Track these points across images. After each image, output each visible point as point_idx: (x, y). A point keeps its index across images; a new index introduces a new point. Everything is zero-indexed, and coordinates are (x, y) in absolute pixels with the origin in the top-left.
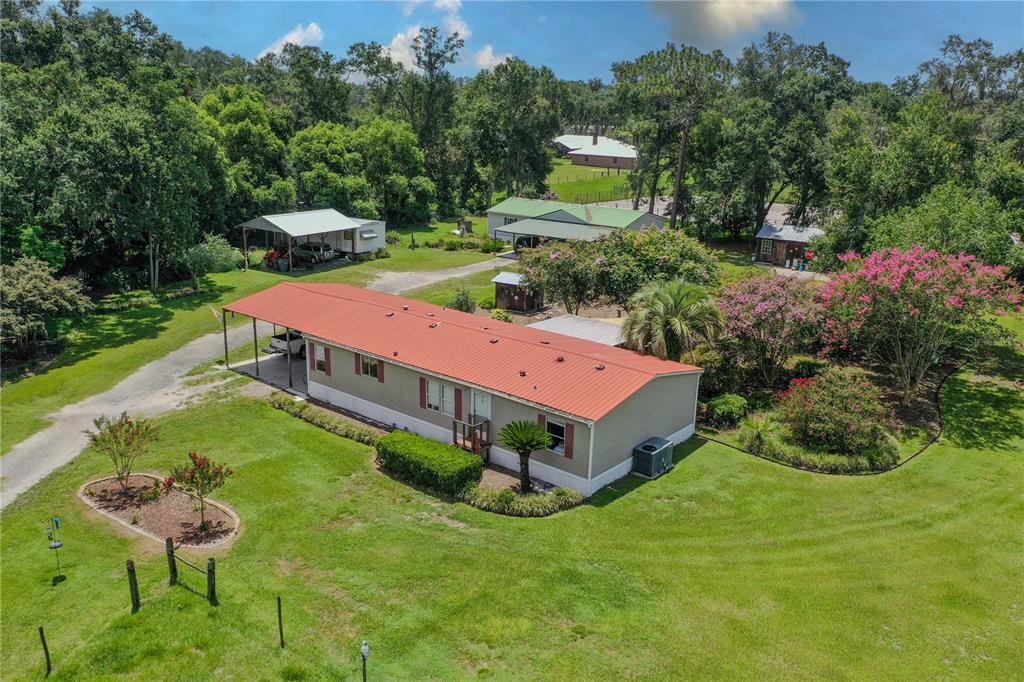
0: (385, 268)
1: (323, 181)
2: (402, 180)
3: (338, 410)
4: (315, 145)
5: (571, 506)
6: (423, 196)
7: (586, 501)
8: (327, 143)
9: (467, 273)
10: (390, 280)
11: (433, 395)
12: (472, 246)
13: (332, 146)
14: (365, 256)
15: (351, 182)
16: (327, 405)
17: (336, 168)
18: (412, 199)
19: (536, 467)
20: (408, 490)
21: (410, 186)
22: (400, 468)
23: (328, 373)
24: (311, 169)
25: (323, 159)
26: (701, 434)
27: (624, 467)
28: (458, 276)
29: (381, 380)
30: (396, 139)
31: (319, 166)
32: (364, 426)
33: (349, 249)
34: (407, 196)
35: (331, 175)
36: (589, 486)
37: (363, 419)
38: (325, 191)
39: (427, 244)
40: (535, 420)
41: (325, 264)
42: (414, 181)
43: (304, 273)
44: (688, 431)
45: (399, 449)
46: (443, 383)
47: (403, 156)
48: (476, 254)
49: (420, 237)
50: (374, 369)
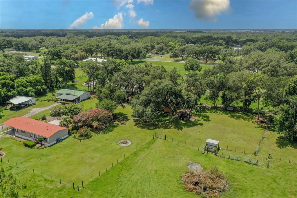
0: (34, 107)
1: (22, 90)
2: (39, 87)
3: (20, 138)
4: (20, 83)
5: (46, 147)
6: (44, 90)
7: (49, 146)
8: (23, 82)
9: (49, 108)
10: (35, 111)
11: (32, 135)
12: (53, 100)
13: (23, 83)
14: (31, 105)
15: (28, 89)
16: (18, 137)
17: (25, 87)
18: (42, 90)
19: (43, 143)
20: (27, 148)
21: (41, 88)
22: (26, 145)
23: (18, 132)
24: (19, 88)
25: (22, 86)
26: (69, 136)
27: (55, 142)
28: (48, 108)
29: (25, 133)
30: (38, 79)
31: (21, 87)
32: (23, 140)
33: (28, 104)
34: (41, 90)
35: (24, 89)
36: (49, 145)
37: (23, 139)
38: (23, 92)
39: (44, 100)
40: (43, 138)
41: (23, 108)
42: (42, 87)
43: (18, 110)
44: (67, 136)
45: (26, 143)
46: (33, 134)
47: (39, 82)
48: (53, 101)
49: (43, 98)
50: (24, 132)
